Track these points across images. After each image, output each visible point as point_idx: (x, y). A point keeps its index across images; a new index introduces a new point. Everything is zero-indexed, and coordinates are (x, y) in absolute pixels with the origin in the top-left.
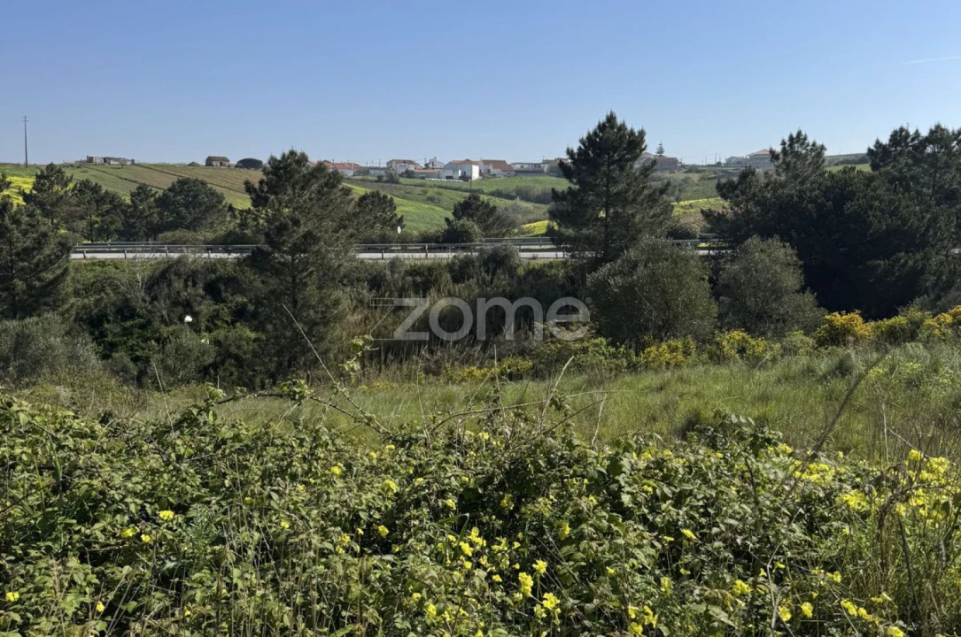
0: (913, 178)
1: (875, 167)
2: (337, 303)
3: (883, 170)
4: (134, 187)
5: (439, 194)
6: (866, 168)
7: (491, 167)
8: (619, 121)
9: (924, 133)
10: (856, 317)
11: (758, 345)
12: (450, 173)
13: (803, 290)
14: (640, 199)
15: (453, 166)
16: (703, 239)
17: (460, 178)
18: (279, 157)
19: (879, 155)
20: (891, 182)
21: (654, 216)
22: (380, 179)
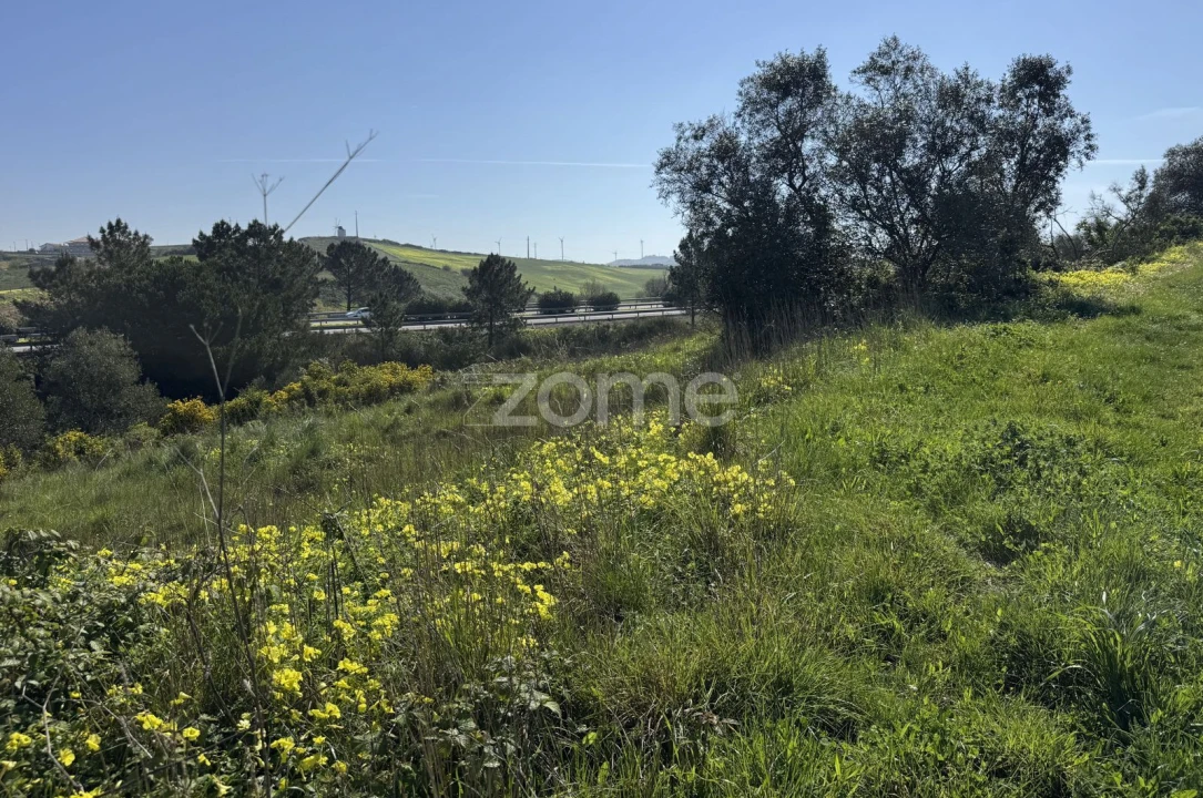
1: (202, 257)
6: (194, 259)
9: (244, 227)
10: (198, 403)
11: (96, 443)
13: (142, 381)
16: (20, 334)
19: (203, 246)
20: (219, 272)
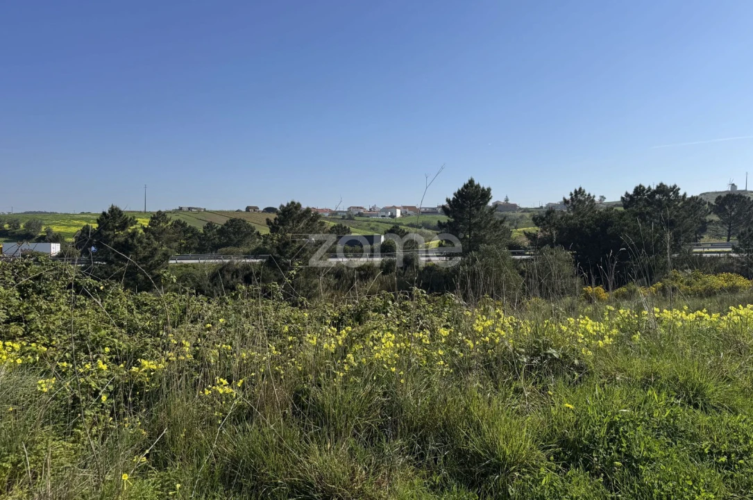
0: (648, 213)
1: (625, 207)
2: (316, 286)
3: (630, 209)
4: (205, 224)
5: (378, 225)
7: (407, 210)
8: (476, 183)
9: (654, 188)
10: (600, 289)
12: (384, 214)
14: (488, 226)
15: (386, 210)
17: (390, 216)
18: (285, 205)
19: (629, 201)
20: (634, 216)
21: (497, 236)
22: (343, 218)
